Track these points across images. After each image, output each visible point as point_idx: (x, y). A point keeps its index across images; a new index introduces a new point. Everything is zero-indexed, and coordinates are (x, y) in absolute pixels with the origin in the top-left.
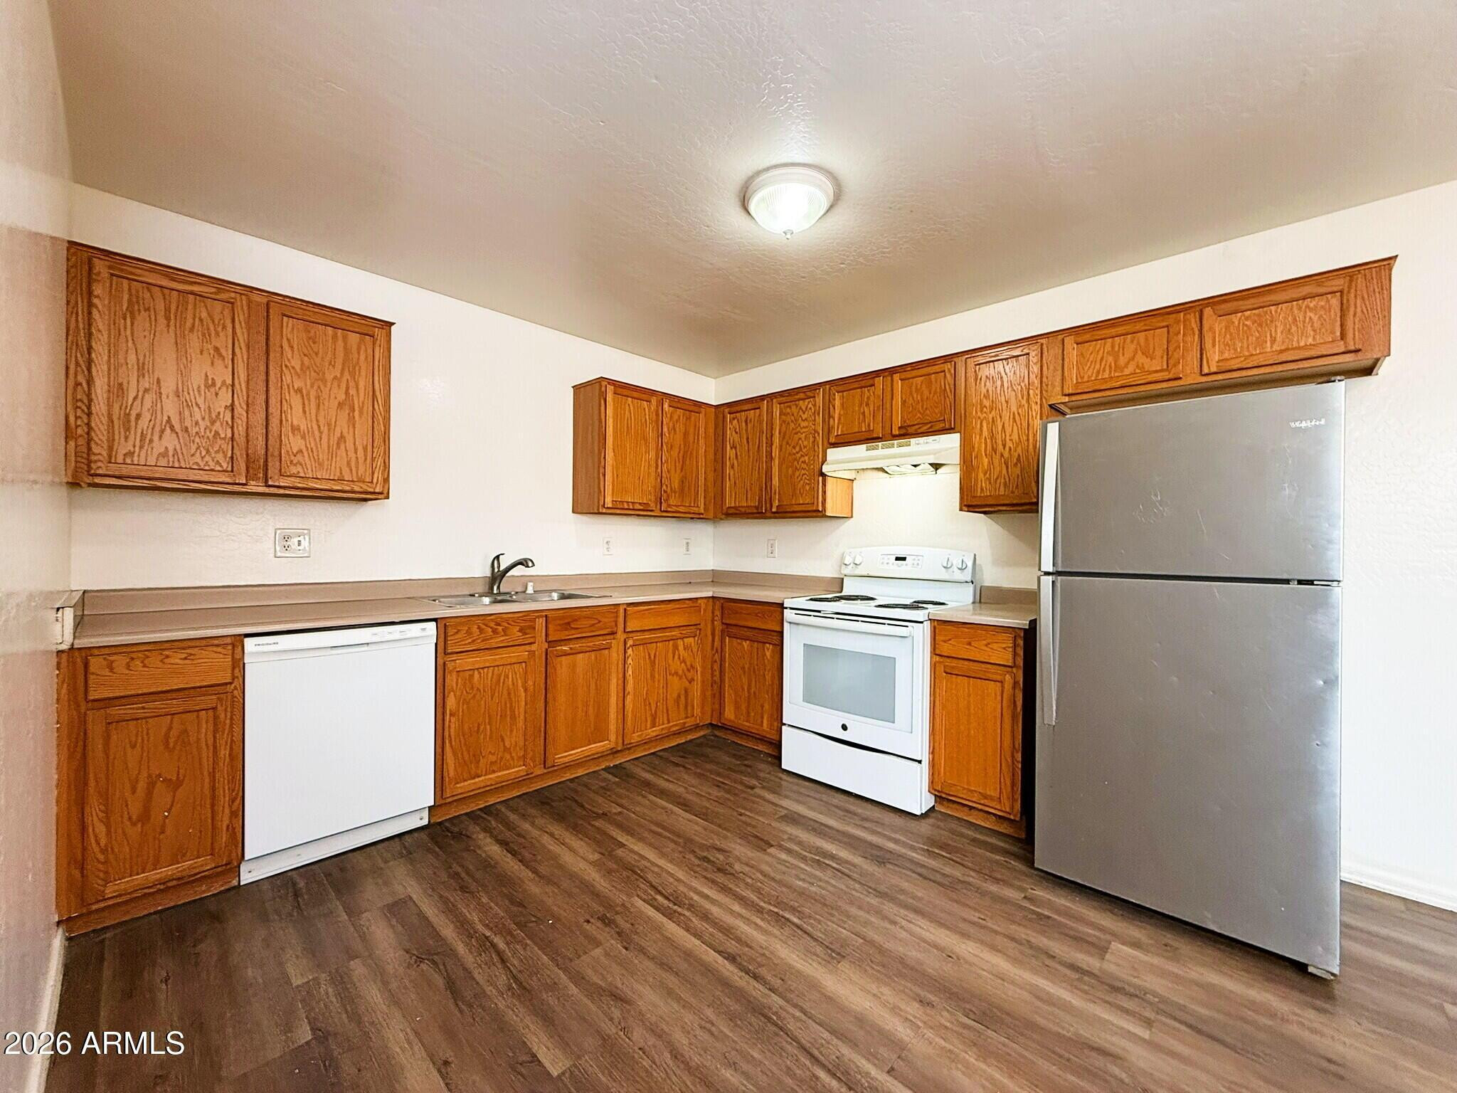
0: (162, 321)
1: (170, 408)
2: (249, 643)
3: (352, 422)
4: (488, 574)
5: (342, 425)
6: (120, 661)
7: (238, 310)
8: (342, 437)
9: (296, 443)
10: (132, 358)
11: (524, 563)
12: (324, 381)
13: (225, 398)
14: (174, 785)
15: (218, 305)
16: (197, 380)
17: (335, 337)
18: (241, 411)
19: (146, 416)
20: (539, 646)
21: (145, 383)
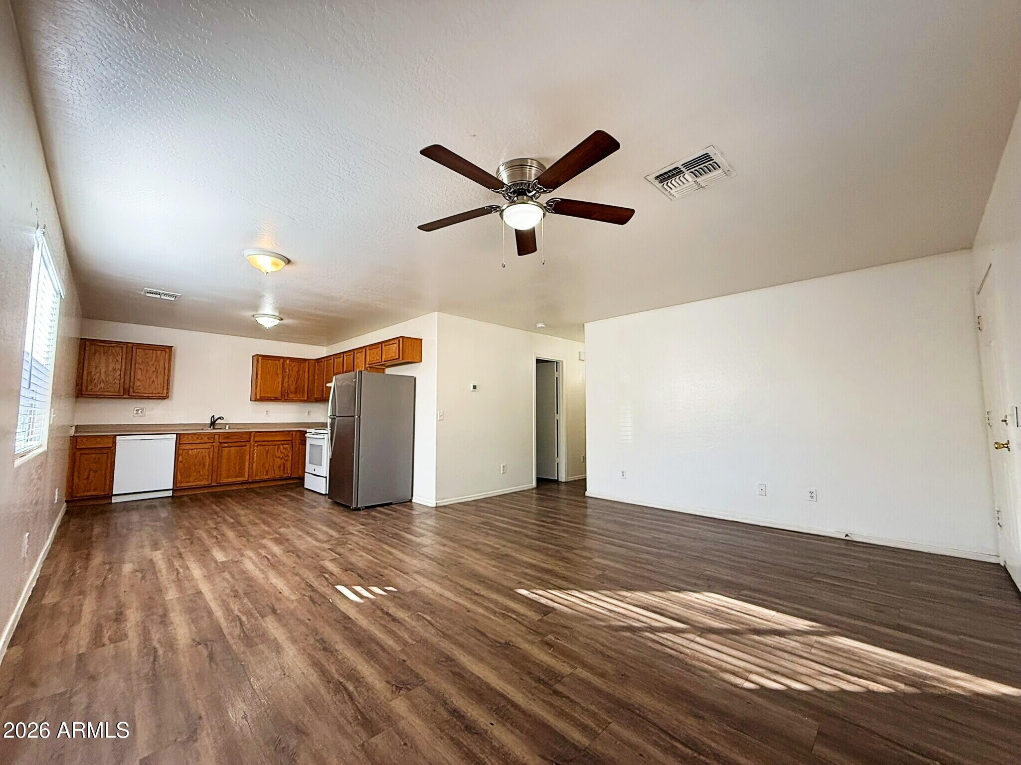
0: (102, 354)
1: (103, 376)
2: (118, 438)
3: (157, 376)
4: (210, 422)
5: (154, 378)
6: (84, 440)
7: (124, 349)
8: (153, 381)
9: (138, 383)
10: (94, 364)
11: (220, 418)
12: (149, 365)
13: (118, 373)
14: (96, 472)
15: (118, 348)
16: (111, 368)
17: (153, 352)
18: (122, 376)
19: (97, 379)
20: (216, 444)
21: (97, 370)
